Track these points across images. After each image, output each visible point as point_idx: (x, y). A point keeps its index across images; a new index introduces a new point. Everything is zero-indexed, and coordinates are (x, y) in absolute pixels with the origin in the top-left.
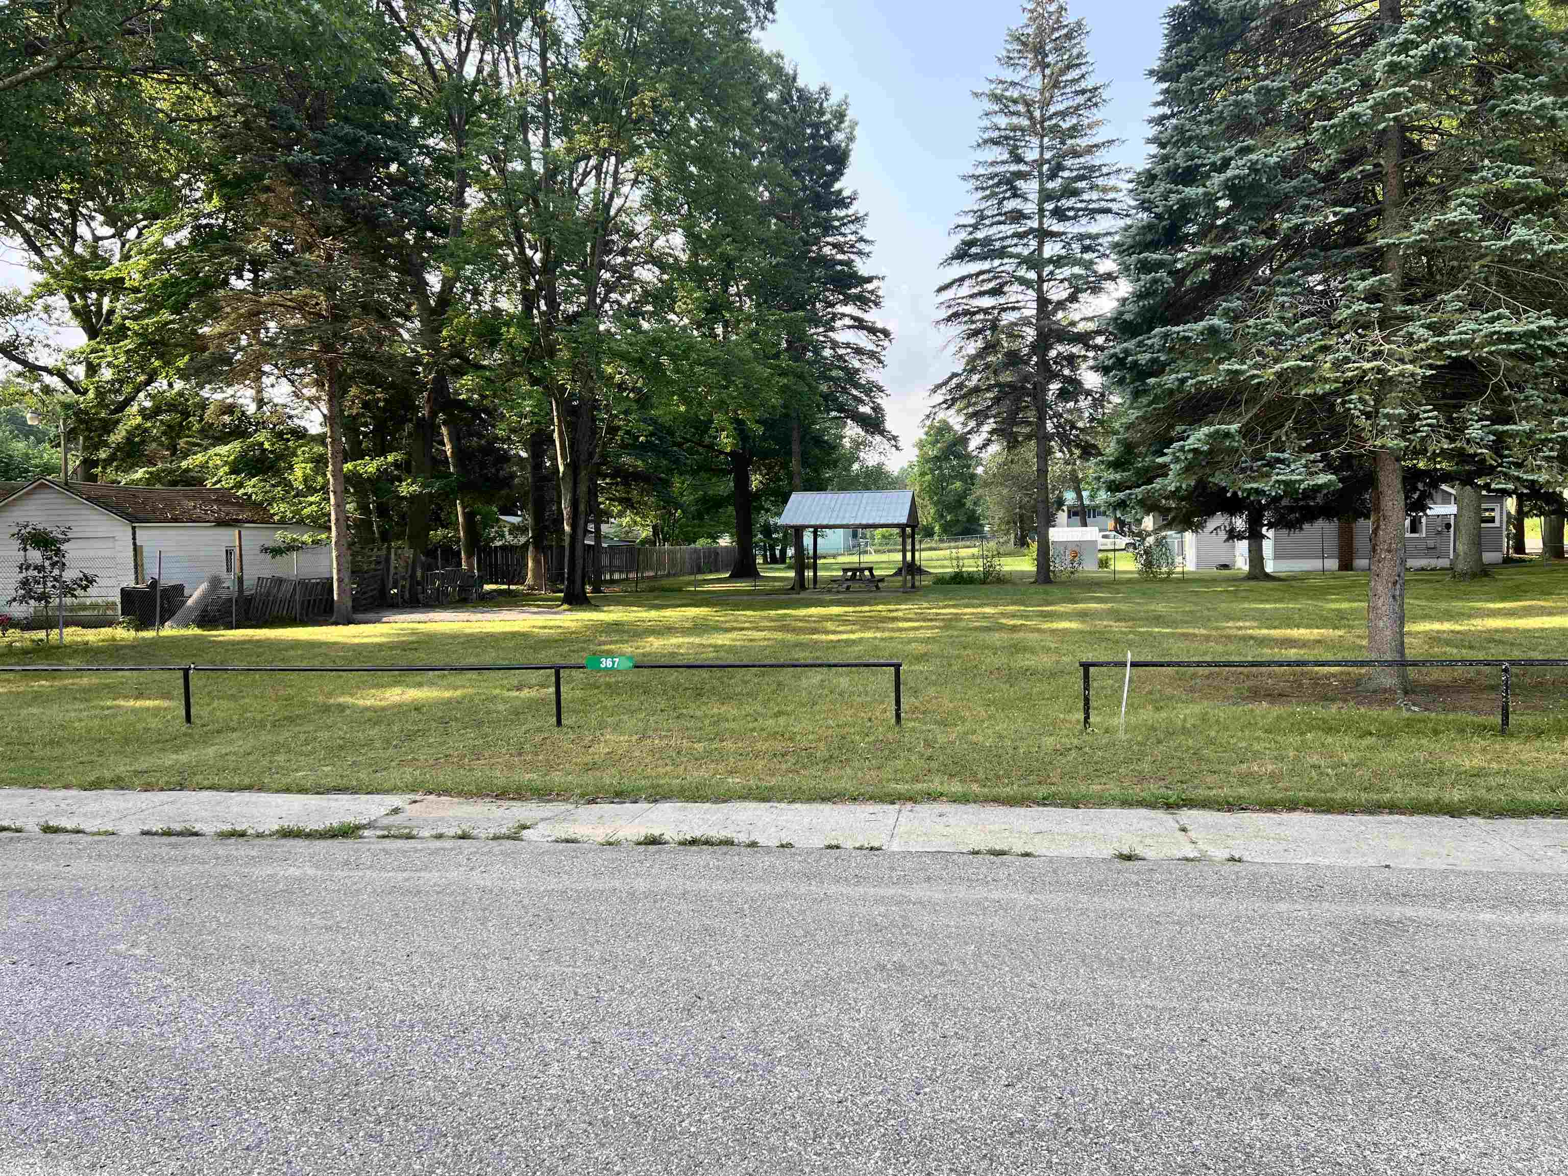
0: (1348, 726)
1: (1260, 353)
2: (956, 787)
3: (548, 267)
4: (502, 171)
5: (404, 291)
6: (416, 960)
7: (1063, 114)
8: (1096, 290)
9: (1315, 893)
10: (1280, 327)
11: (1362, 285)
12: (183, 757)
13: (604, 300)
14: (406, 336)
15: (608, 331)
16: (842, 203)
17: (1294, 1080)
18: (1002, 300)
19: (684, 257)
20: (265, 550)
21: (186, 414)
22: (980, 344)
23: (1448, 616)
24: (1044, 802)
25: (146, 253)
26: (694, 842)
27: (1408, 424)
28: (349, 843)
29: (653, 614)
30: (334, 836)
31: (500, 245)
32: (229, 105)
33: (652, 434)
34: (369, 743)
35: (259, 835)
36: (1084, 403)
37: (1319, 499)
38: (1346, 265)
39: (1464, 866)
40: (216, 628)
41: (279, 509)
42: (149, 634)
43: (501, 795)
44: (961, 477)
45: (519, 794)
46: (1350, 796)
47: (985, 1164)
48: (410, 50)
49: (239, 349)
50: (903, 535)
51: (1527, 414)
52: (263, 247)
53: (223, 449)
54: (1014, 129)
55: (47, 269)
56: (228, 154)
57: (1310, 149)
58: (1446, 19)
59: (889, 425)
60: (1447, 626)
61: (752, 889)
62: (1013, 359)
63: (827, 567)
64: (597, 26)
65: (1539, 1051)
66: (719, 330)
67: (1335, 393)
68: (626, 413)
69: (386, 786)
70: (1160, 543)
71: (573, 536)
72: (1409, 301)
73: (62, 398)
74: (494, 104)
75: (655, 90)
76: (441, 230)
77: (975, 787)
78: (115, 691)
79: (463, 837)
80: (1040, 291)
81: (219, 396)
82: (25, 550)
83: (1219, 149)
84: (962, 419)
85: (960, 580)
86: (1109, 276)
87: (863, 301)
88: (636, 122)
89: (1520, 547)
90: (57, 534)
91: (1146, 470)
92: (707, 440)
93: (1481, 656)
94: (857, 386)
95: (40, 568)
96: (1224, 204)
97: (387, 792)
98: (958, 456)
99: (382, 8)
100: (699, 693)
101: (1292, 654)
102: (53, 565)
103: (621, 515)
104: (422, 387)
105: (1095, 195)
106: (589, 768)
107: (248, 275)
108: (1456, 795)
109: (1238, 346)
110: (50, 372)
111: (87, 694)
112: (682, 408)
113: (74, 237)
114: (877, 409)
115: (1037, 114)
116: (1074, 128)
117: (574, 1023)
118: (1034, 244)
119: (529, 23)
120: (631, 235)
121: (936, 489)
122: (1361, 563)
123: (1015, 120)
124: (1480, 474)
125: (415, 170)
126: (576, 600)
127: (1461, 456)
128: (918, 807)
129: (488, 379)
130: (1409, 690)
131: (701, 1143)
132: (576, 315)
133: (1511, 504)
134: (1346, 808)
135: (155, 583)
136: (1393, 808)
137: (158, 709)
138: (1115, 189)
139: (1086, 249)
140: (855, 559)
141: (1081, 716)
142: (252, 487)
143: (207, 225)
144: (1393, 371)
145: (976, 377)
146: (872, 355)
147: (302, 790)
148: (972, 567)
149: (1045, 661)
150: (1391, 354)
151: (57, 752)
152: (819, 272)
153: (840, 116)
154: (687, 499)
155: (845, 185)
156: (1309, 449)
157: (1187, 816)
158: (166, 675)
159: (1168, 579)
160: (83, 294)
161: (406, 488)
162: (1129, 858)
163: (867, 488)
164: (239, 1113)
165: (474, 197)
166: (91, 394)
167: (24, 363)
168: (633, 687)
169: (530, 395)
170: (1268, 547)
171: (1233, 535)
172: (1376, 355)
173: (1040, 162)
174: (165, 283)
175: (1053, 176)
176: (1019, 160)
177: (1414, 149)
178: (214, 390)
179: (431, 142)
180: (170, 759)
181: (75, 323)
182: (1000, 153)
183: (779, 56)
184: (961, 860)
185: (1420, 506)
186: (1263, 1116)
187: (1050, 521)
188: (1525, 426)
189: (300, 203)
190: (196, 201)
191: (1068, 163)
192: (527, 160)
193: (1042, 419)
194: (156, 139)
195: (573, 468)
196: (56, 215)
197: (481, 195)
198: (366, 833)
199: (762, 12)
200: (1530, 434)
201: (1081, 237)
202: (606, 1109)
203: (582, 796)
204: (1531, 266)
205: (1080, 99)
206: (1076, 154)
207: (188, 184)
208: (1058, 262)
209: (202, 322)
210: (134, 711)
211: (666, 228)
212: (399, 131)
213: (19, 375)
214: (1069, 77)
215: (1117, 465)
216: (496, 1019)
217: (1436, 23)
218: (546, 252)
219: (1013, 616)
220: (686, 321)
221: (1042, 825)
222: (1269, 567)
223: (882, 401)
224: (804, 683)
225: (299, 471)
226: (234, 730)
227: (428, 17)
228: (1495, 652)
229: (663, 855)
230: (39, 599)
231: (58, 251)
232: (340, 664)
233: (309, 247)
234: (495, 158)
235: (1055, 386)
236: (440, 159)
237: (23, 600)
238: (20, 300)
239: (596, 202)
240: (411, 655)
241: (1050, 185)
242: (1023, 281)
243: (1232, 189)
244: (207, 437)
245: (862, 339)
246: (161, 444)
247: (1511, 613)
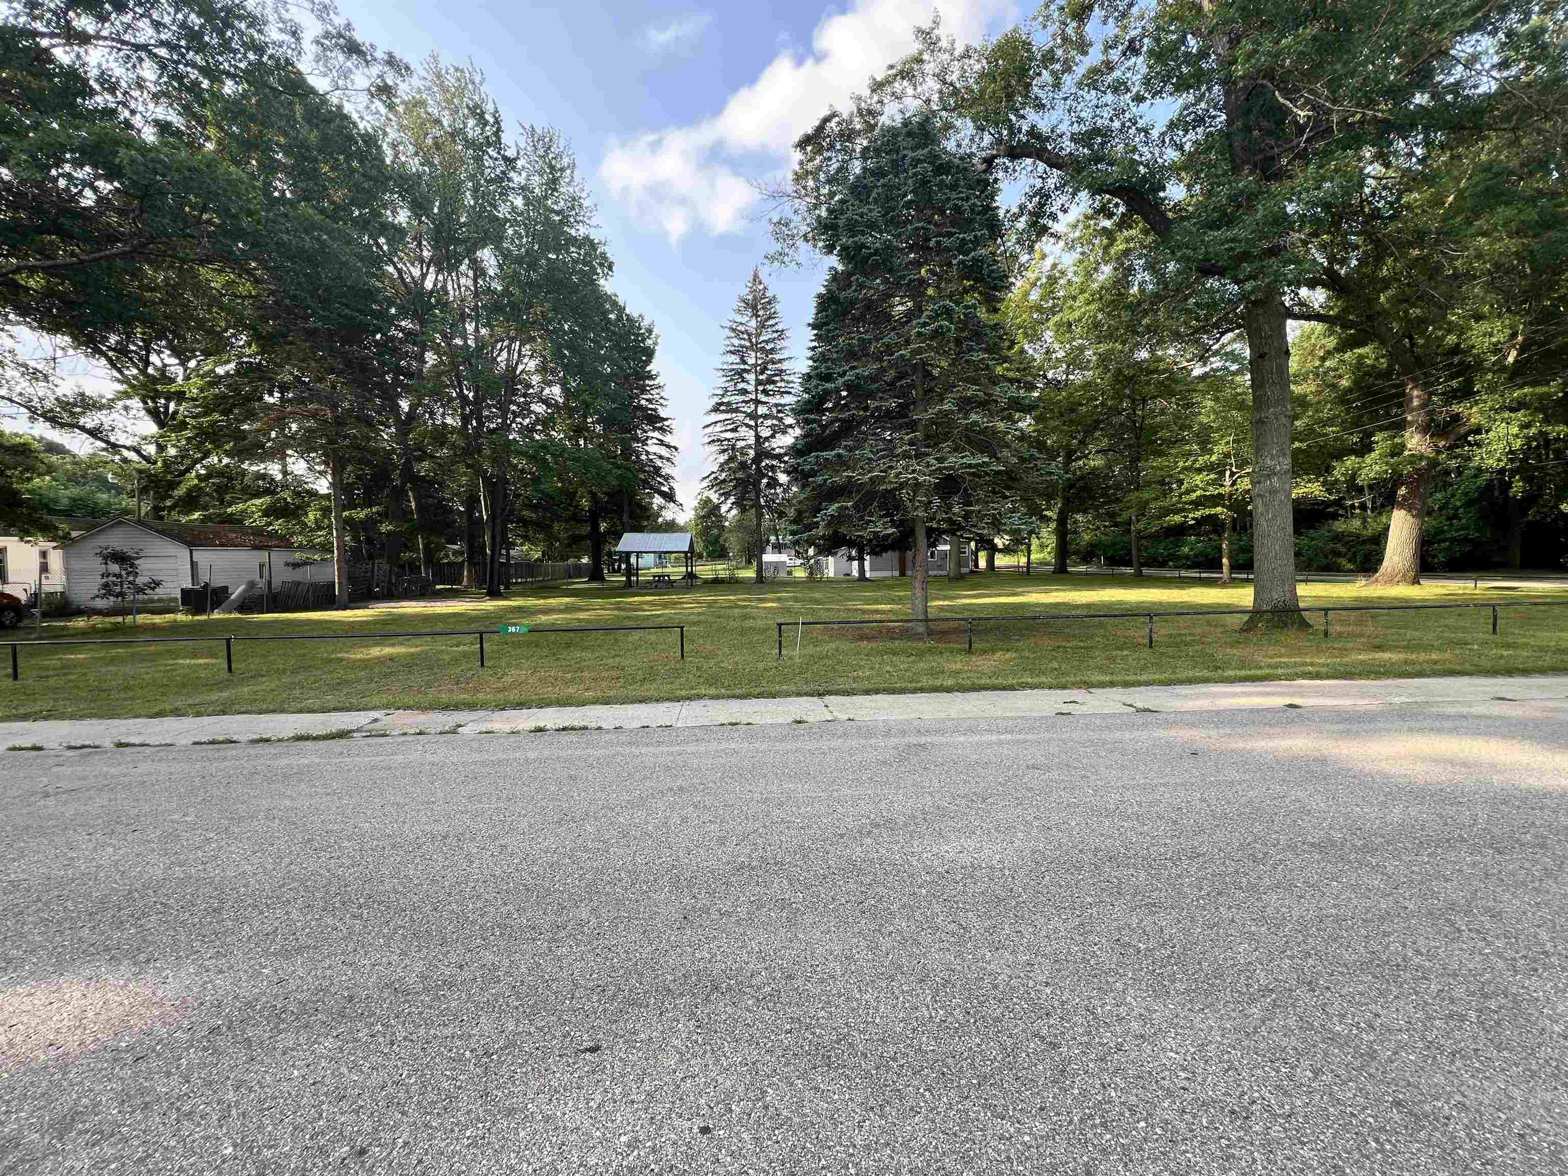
0: (904, 652)
1: (862, 468)
2: (713, 691)
3: (478, 401)
4: (449, 344)
5: (385, 410)
6: (388, 808)
7: (767, 342)
8: (784, 432)
9: (888, 733)
10: (871, 456)
11: (907, 437)
12: (225, 694)
13: (512, 422)
14: (386, 437)
15: (514, 439)
16: (651, 377)
17: (878, 826)
18: (737, 435)
19: (561, 400)
20: (287, 564)
21: (231, 479)
22: (726, 457)
23: (945, 598)
24: (758, 696)
25: (203, 377)
26: (564, 729)
27: (927, 505)
28: (343, 742)
29: (542, 601)
30: (333, 738)
31: (447, 386)
32: (264, 290)
33: (541, 499)
34: (358, 681)
35: (279, 740)
36: (779, 490)
37: (890, 541)
38: (901, 427)
39: (953, 716)
40: (252, 613)
41: (297, 539)
42: (203, 617)
43: (446, 708)
44: (717, 527)
45: (456, 707)
46: (903, 685)
47: (724, 887)
48: (391, 269)
49: (269, 440)
50: (686, 557)
51: (978, 502)
52: (288, 378)
53: (258, 502)
54: (742, 347)
55: (126, 383)
56: (264, 319)
57: (883, 370)
58: (942, 314)
59: (678, 498)
60: (946, 603)
61: (599, 752)
62: (743, 466)
63: (644, 575)
64: (509, 268)
65: (984, 800)
66: (582, 442)
67: (896, 489)
68: (525, 486)
69: (369, 706)
70: (817, 562)
71: (492, 556)
72: (928, 447)
73: (137, 466)
74: (444, 305)
75: (543, 306)
76: (409, 375)
77: (723, 691)
78: (175, 655)
79: (421, 733)
80: (756, 431)
81: (254, 468)
82: (106, 564)
83: (841, 366)
84: (717, 496)
85: (716, 581)
86: (791, 426)
87: (662, 430)
88: (532, 323)
89: (977, 566)
90: (131, 553)
91: (809, 524)
92: (574, 503)
93: (960, 616)
94: (661, 476)
95: (118, 576)
96: (844, 393)
97: (370, 709)
98: (716, 516)
99: (371, 242)
100: (568, 645)
101: (878, 617)
102: (128, 574)
103: (522, 545)
104: (397, 467)
105: (783, 384)
106: (500, 691)
107: (277, 395)
108: (949, 682)
109: (851, 463)
110: (128, 448)
111: (152, 658)
112: (560, 485)
113: (147, 363)
114: (671, 489)
115: (754, 340)
116: (772, 349)
117: (490, 836)
118: (753, 407)
119: (467, 261)
120: (529, 386)
121: (704, 533)
122: (909, 573)
123: (743, 342)
124: (958, 530)
125: (393, 338)
126: (494, 594)
127: (950, 521)
128: (692, 703)
129: (439, 464)
130: (931, 633)
131: (565, 896)
132: (495, 430)
133: (973, 544)
134: (902, 691)
135: (207, 585)
136: (922, 690)
137: (208, 665)
138: (792, 382)
139: (779, 411)
140: (660, 570)
141: (777, 651)
142: (278, 525)
143: (246, 363)
144: (921, 479)
145: (724, 475)
146: (668, 460)
147: (311, 711)
148: (723, 574)
149: (760, 623)
150: (920, 471)
151: (130, 694)
152: (638, 413)
153: (650, 331)
154: (563, 535)
155: (653, 368)
156: (885, 516)
157: (828, 699)
158: (214, 643)
159: (821, 581)
160: (154, 400)
161: (385, 528)
162: (800, 722)
163: (666, 531)
164: (261, 913)
165: (430, 358)
166: (159, 464)
167: (107, 442)
168: (529, 644)
169: (465, 474)
170: (867, 564)
171: (851, 559)
172: (914, 471)
173: (756, 365)
174: (216, 396)
175: (762, 373)
176: (745, 363)
177: (928, 374)
178: (251, 465)
179: (403, 323)
180: (215, 696)
181: (147, 418)
182: (735, 359)
183: (616, 295)
184: (716, 728)
185: (934, 545)
186: (862, 845)
187: (763, 551)
188: (977, 508)
189: (314, 353)
190: (240, 347)
191: (770, 367)
192: (465, 338)
193: (758, 498)
194: (210, 306)
195: (492, 517)
196: (133, 348)
197: (435, 357)
198: (355, 735)
199: (606, 270)
200: (979, 511)
201: (776, 405)
202: (508, 883)
203: (496, 706)
204: (979, 433)
205: (775, 335)
206: (774, 363)
207: (234, 335)
208: (766, 417)
209: (244, 421)
210: (189, 666)
211: (549, 384)
212: (382, 315)
213: (104, 450)
214: (770, 323)
215: (794, 522)
216: (440, 838)
217: (938, 315)
218: (476, 392)
219: (744, 600)
220: (562, 436)
221: (756, 708)
222: (868, 575)
223: (674, 485)
224: (630, 639)
225: (312, 517)
226: (263, 676)
227: (402, 251)
228: (966, 614)
229: (546, 737)
230: (117, 596)
231: (135, 371)
232: (340, 633)
233: (320, 380)
234: (444, 336)
235: (765, 481)
236: (408, 333)
237: (103, 597)
238: (104, 401)
239: (507, 366)
240: (388, 627)
241: (761, 377)
242: (747, 425)
243: (848, 386)
244: (246, 494)
245: (663, 451)
246: (213, 498)
247: (974, 597)
